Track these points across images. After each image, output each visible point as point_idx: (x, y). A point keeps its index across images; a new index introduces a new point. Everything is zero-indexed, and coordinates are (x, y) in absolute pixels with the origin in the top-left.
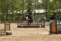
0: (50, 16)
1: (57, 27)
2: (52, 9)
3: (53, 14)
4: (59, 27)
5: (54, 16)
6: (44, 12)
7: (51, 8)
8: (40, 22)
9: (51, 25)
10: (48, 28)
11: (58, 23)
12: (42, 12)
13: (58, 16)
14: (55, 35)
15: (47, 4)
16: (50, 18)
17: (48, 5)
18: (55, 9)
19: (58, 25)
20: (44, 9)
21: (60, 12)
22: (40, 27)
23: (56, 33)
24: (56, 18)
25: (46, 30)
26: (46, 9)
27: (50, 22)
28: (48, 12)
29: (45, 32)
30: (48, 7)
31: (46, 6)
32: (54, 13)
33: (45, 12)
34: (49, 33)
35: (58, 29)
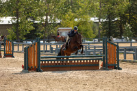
0: (26, 31)
1: (41, 56)
2: (29, 17)
3: (32, 28)
4: (45, 56)
6: (11, 23)
7: (28, 13)
8: (3, 44)
9: (27, 52)
10: (20, 58)
11: (42, 48)
12: (7, 23)
13: (42, 33)
14: (34, 73)
15: (19, 4)
16: (25, 36)
17: (20, 7)
18: (37, 16)
19: (42, 51)
20: (12, 15)
22: (3, 55)
23: (38, 70)
24: (39, 36)
25: (15, 62)
26: (17, 15)
27: (25, 45)
28: (21, 22)
30: (20, 10)
32: (35, 25)
33: (14, 22)
34: (21, 69)
35: (42, 61)
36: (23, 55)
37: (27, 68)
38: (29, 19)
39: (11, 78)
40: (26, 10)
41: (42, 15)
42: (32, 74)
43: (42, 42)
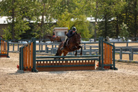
0: (22, 30)
1: (37, 56)
2: (25, 16)
4: (40, 56)
5: (30, 31)
6: (6, 23)
7: (24, 13)
9: (22, 52)
10: (15, 58)
11: (37, 48)
12: (3, 23)
13: (38, 32)
14: (30, 73)
15: (15, 4)
16: (20, 36)
17: (16, 7)
18: (33, 16)
19: (38, 51)
20: (7, 15)
21: (42, 22)
23: (33, 70)
24: (34, 36)
25: (10, 62)
26: (13, 15)
27: (21, 45)
28: (17, 22)
29: (9, 66)
30: (16, 10)
31: (13, 10)
32: (31, 25)
33: (9, 21)
34: (17, 70)
35: (38, 61)
36: (18, 55)
37: (23, 68)
38: (25, 19)
39: (6, 79)
40: (22, 9)
41: (37, 15)
42: (27, 75)
43: (37, 42)
